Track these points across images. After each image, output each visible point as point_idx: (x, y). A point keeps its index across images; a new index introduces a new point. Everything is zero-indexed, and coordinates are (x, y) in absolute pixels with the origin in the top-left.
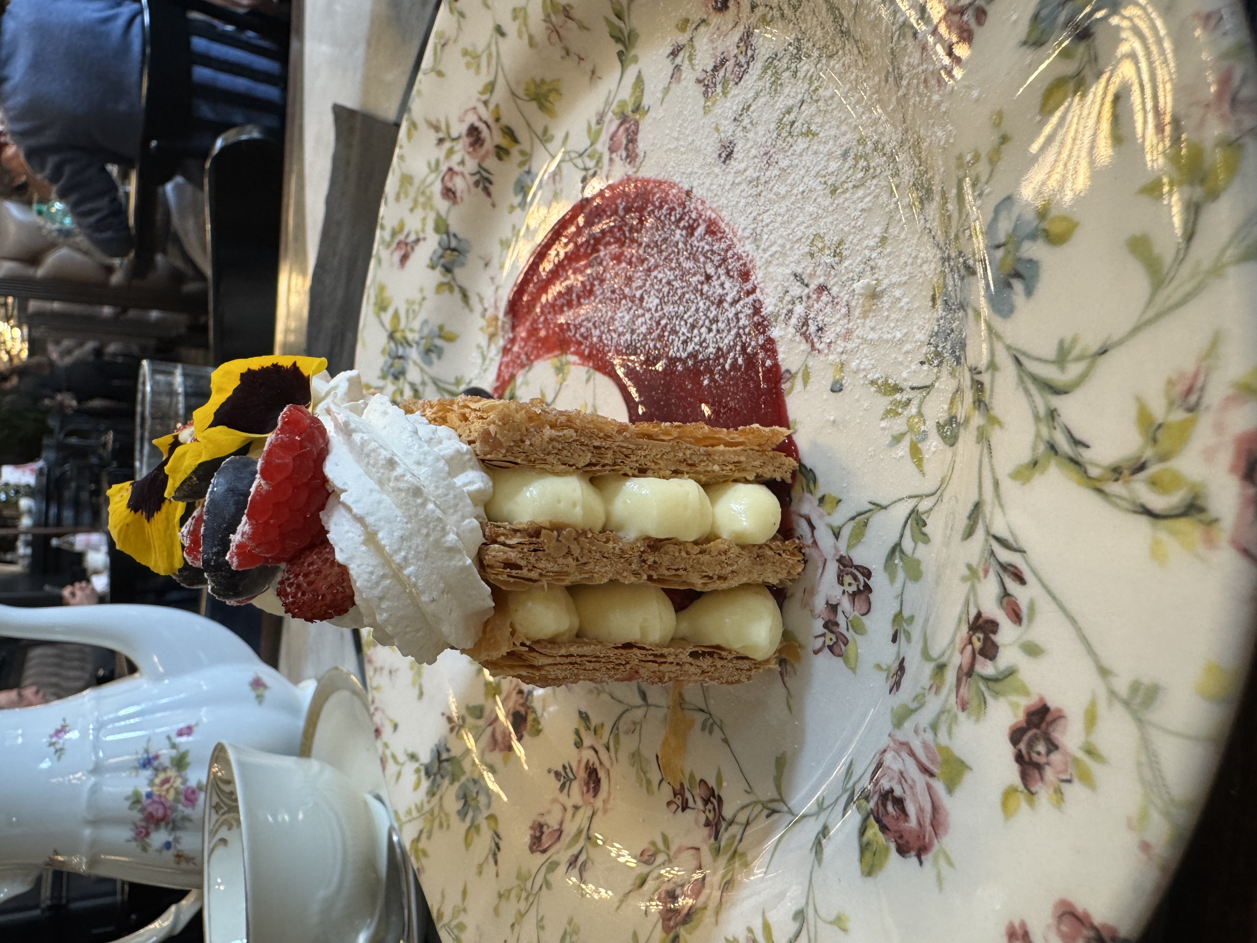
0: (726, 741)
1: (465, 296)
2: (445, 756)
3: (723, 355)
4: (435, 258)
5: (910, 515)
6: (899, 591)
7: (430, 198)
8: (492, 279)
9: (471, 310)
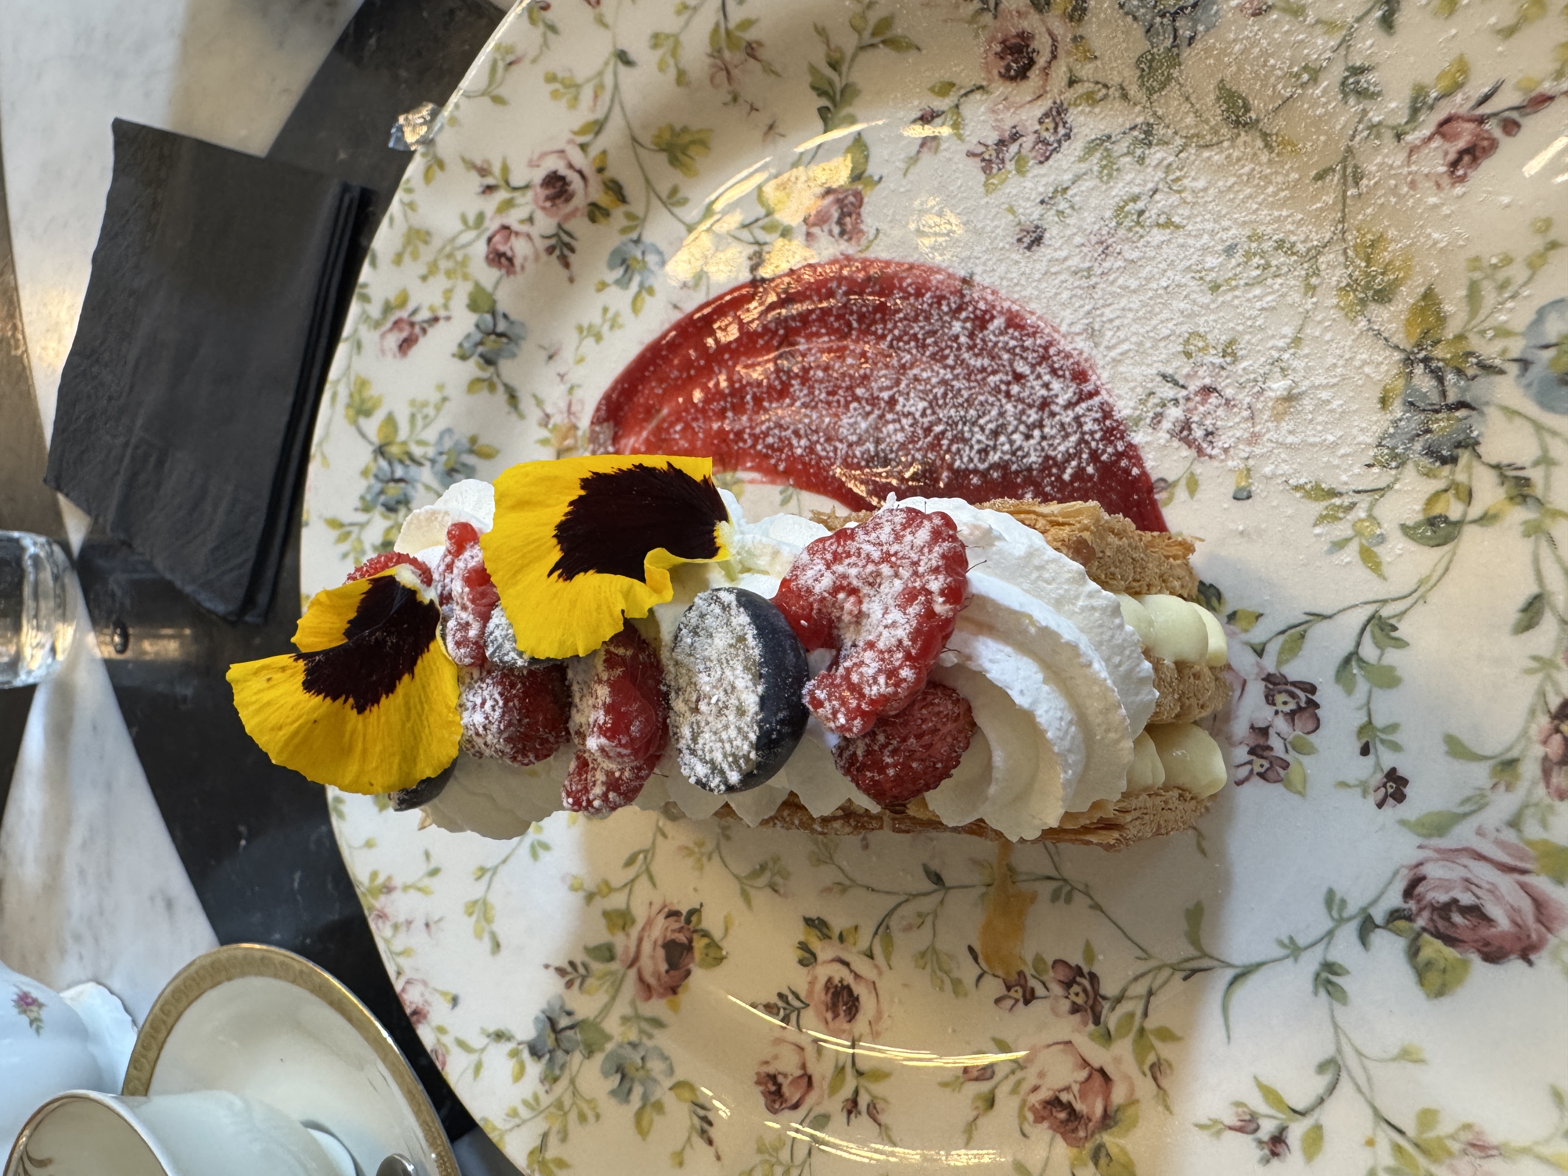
0: (1096, 906)
1: (513, 397)
2: (564, 1022)
3: (1056, 464)
4: (466, 345)
5: (1369, 621)
6: (1363, 700)
7: (464, 263)
8: (562, 376)
9: (521, 416)
